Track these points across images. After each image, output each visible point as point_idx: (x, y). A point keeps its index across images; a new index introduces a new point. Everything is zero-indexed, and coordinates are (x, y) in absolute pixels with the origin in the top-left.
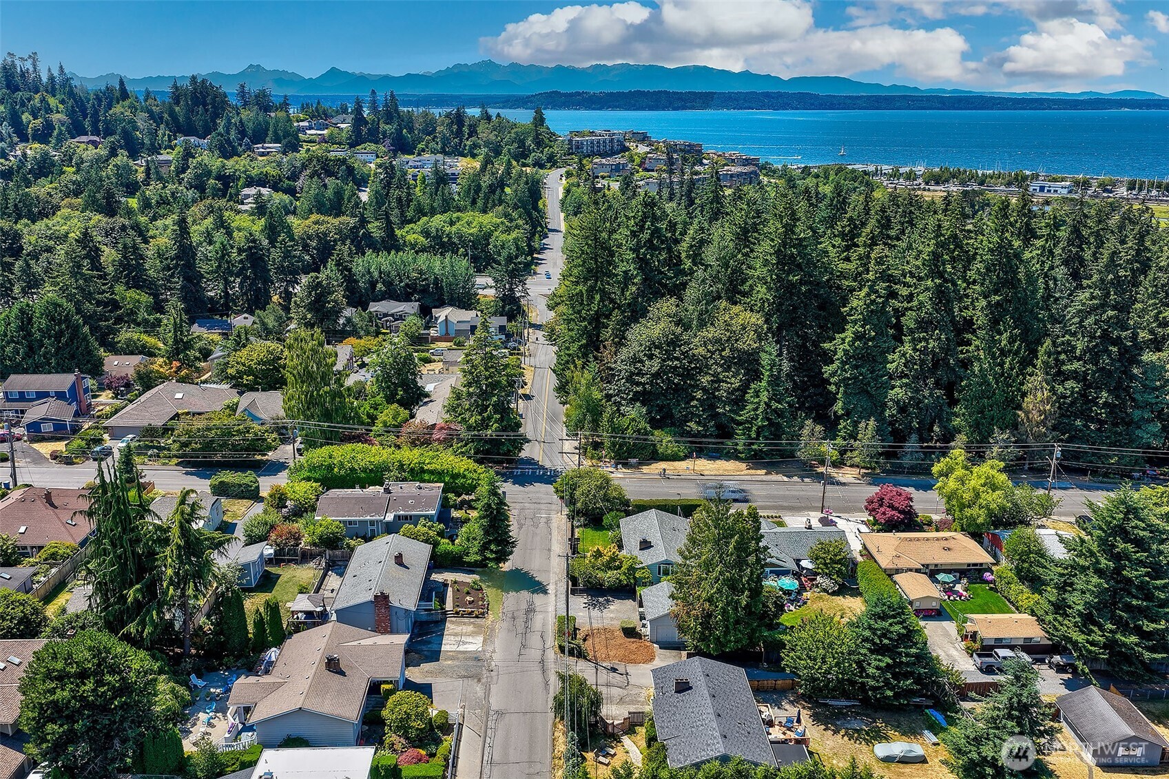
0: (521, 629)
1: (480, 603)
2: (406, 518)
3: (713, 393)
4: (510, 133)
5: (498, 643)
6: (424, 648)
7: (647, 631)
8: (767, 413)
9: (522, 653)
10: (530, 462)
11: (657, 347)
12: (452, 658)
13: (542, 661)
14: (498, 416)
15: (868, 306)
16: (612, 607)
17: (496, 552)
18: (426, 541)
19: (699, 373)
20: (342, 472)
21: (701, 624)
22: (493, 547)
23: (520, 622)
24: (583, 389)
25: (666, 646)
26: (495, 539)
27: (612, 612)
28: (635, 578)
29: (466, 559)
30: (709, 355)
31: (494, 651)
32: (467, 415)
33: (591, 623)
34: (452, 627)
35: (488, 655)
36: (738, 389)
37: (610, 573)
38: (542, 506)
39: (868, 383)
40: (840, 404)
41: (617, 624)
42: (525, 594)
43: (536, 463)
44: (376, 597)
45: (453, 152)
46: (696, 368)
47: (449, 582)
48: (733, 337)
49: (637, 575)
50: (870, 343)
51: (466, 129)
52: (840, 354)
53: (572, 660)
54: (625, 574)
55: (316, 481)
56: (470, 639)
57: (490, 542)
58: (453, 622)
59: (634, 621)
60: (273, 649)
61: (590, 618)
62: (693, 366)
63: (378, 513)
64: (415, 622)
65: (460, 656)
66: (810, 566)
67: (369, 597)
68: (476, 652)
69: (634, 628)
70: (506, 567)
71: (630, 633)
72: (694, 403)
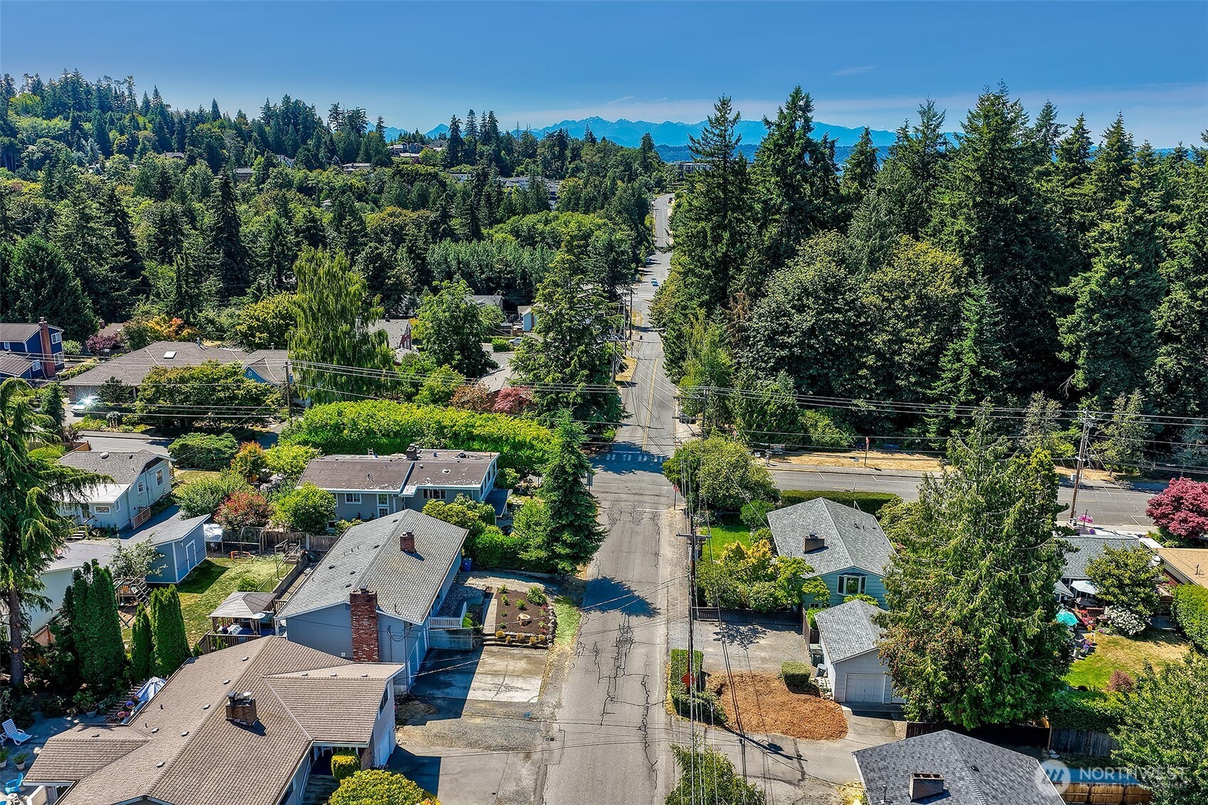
0: (607, 669)
1: (541, 624)
2: (437, 494)
3: (891, 359)
4: (615, 155)
5: (566, 691)
6: (438, 694)
7: (830, 682)
8: (973, 384)
9: (609, 708)
10: (629, 447)
11: (808, 295)
12: (484, 714)
13: (644, 727)
14: (586, 372)
15: (1131, 227)
16: (762, 642)
17: (571, 546)
18: (462, 524)
19: (871, 330)
20: (355, 435)
21: (945, 668)
22: (566, 536)
23: (607, 660)
24: (705, 350)
25: (864, 709)
26: (571, 524)
27: (763, 648)
28: (801, 594)
29: (524, 556)
30: (886, 304)
31: (559, 705)
32: (543, 371)
33: (728, 666)
34: (491, 660)
35: (547, 711)
36: (928, 353)
37: (758, 586)
38: (646, 499)
39: (1129, 341)
40: (1080, 375)
41: (774, 669)
42: (616, 617)
43: (639, 449)
44: (353, 597)
45: (554, 175)
46: (865, 324)
47: (494, 591)
48: (921, 280)
49: (805, 589)
50: (1132, 282)
51: (568, 153)
52: (1083, 298)
53: (700, 727)
54: (783, 587)
55: (315, 445)
56: (518, 683)
57: (561, 529)
58: (493, 654)
59: (803, 663)
60: (155, 679)
61: (726, 657)
62: (863, 320)
63: (393, 485)
64: (430, 650)
65: (499, 710)
66: (1091, 590)
67: (343, 597)
68: (528, 704)
69: (806, 677)
70: (588, 573)
71: (798, 683)
72: (863, 372)
